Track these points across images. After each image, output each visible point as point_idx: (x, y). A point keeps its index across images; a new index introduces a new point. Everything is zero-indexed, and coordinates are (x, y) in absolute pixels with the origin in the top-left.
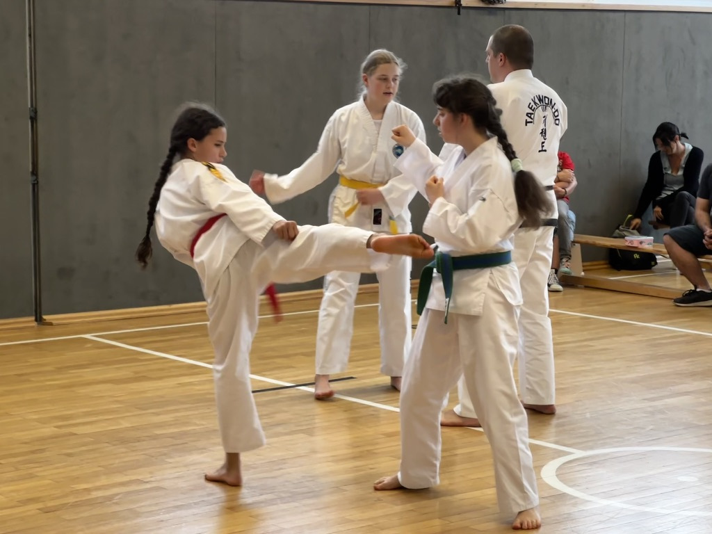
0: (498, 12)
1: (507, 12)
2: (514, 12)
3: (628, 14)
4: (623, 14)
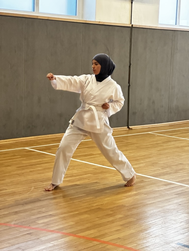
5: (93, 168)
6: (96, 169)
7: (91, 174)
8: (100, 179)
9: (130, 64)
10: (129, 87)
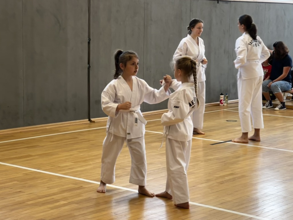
1: (231, 2)
4: (264, 4)
5: (24, 174)
6: (26, 174)
7: (18, 181)
8: (27, 187)
9: (90, 40)
10: (89, 68)
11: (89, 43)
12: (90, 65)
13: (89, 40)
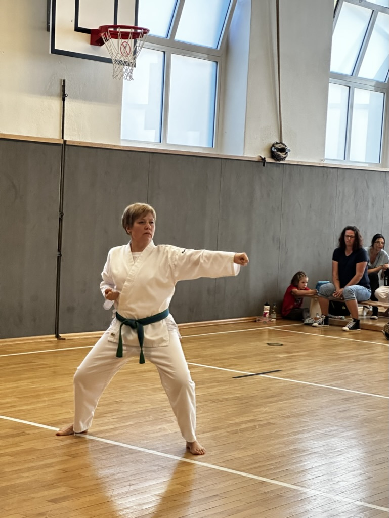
0: (281, 166)
1: (285, 166)
2: (288, 166)
3: (339, 170)
4: (337, 170)
9: (62, 214)
10: (59, 258)
11: (61, 220)
12: (62, 253)
13: (60, 216)
